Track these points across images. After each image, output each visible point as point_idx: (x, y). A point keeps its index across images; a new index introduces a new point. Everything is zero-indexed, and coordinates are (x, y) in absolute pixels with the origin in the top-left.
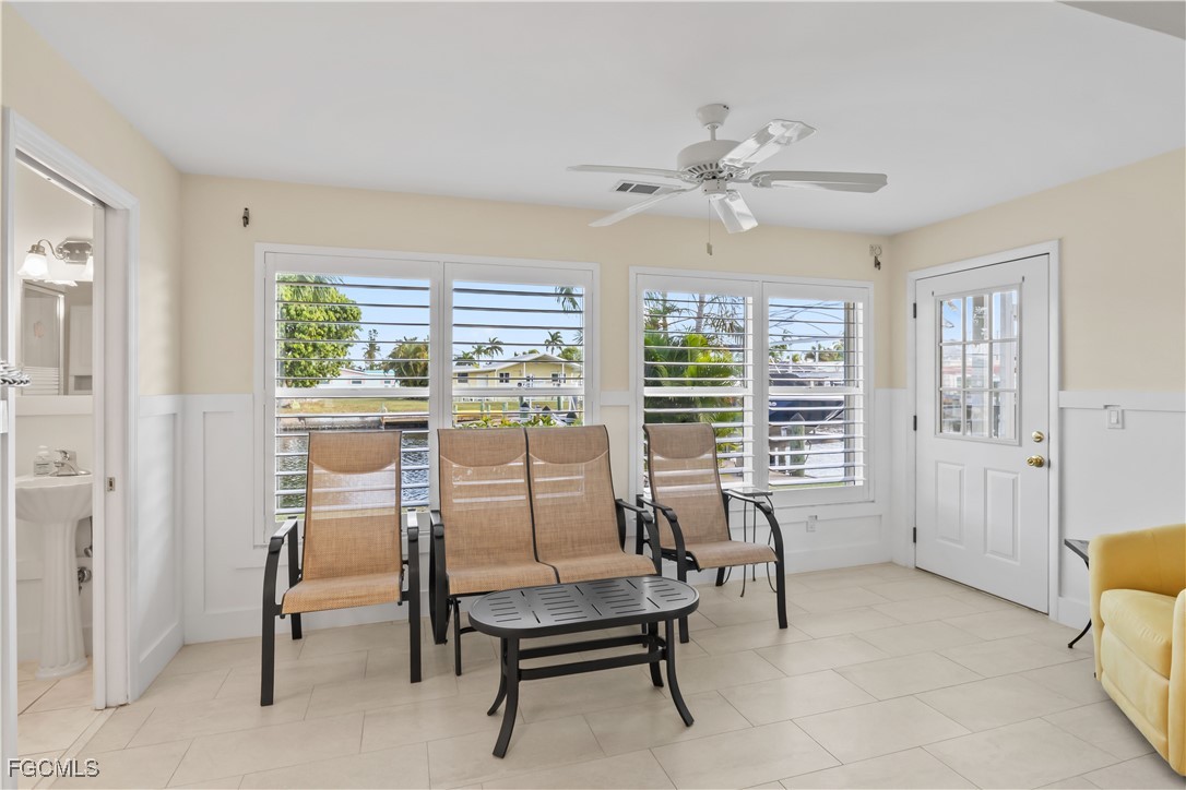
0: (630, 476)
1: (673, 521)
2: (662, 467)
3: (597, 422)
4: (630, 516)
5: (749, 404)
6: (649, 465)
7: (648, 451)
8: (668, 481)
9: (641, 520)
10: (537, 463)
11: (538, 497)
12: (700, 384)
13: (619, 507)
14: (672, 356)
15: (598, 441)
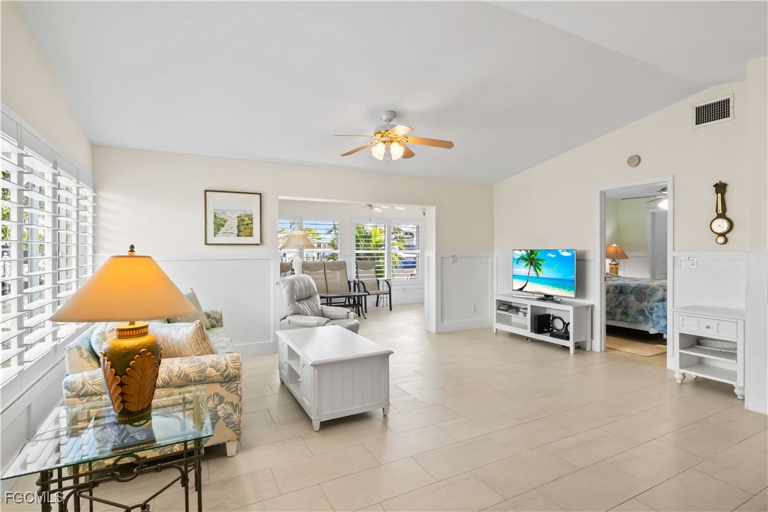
0: (352, 276)
1: (363, 284)
2: (361, 273)
3: (343, 260)
4: (352, 284)
5: (386, 255)
6: (357, 273)
7: (357, 268)
8: (362, 277)
9: (355, 283)
10: (327, 271)
11: (328, 280)
12: (378, 249)
13: (349, 282)
14: (366, 237)
15: (343, 266)
